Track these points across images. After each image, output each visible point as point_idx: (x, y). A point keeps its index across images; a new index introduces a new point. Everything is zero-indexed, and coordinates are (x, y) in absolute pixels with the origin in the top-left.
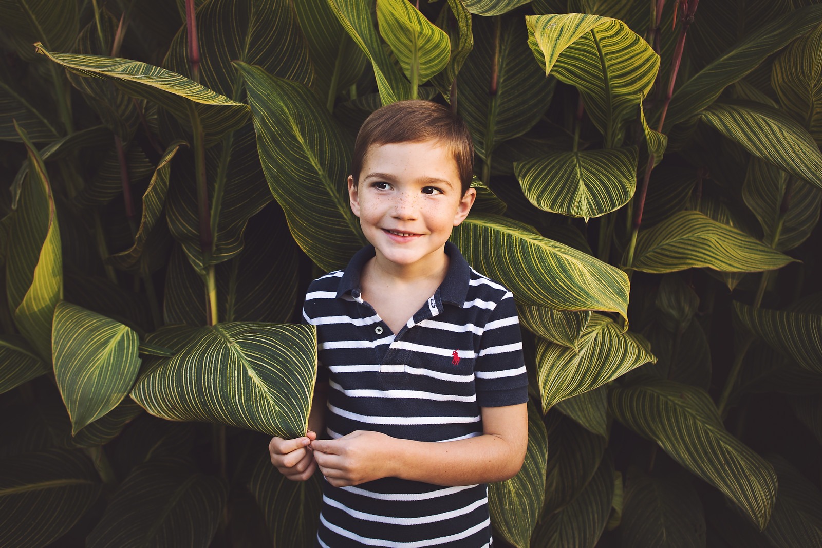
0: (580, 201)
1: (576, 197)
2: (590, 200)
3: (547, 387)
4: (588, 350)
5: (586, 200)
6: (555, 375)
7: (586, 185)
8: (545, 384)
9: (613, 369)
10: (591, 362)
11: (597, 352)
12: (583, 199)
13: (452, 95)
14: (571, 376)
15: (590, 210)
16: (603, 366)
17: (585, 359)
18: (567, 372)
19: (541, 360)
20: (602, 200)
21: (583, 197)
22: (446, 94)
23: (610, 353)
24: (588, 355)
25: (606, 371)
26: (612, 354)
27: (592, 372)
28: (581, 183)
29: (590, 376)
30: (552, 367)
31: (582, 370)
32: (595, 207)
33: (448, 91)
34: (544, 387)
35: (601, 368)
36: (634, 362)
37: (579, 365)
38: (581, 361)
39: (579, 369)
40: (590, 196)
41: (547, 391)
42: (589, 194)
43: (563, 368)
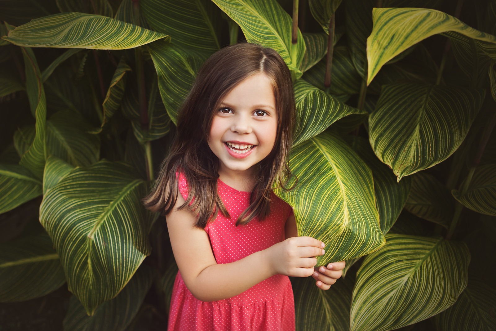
0: (411, 146)
1: (408, 142)
2: (419, 147)
3: (357, 320)
4: (397, 291)
5: (415, 147)
6: (366, 309)
7: (421, 132)
8: (356, 317)
9: (414, 314)
10: (397, 303)
11: (405, 295)
12: (413, 145)
13: (330, 27)
14: (379, 312)
15: (416, 157)
16: (406, 310)
17: (393, 299)
18: (376, 309)
19: (357, 294)
20: (429, 149)
21: (414, 143)
22: (326, 26)
23: (415, 299)
24: (397, 297)
25: (408, 315)
26: (417, 299)
27: (396, 313)
28: (418, 128)
29: (394, 316)
30: (364, 303)
31: (389, 309)
32: (421, 155)
33: (328, 24)
34: (354, 320)
35: (405, 312)
36: (434, 309)
37: (387, 304)
38: (389, 300)
39: (387, 307)
40: (420, 143)
41: (356, 323)
42: (419, 141)
43: (373, 305)
